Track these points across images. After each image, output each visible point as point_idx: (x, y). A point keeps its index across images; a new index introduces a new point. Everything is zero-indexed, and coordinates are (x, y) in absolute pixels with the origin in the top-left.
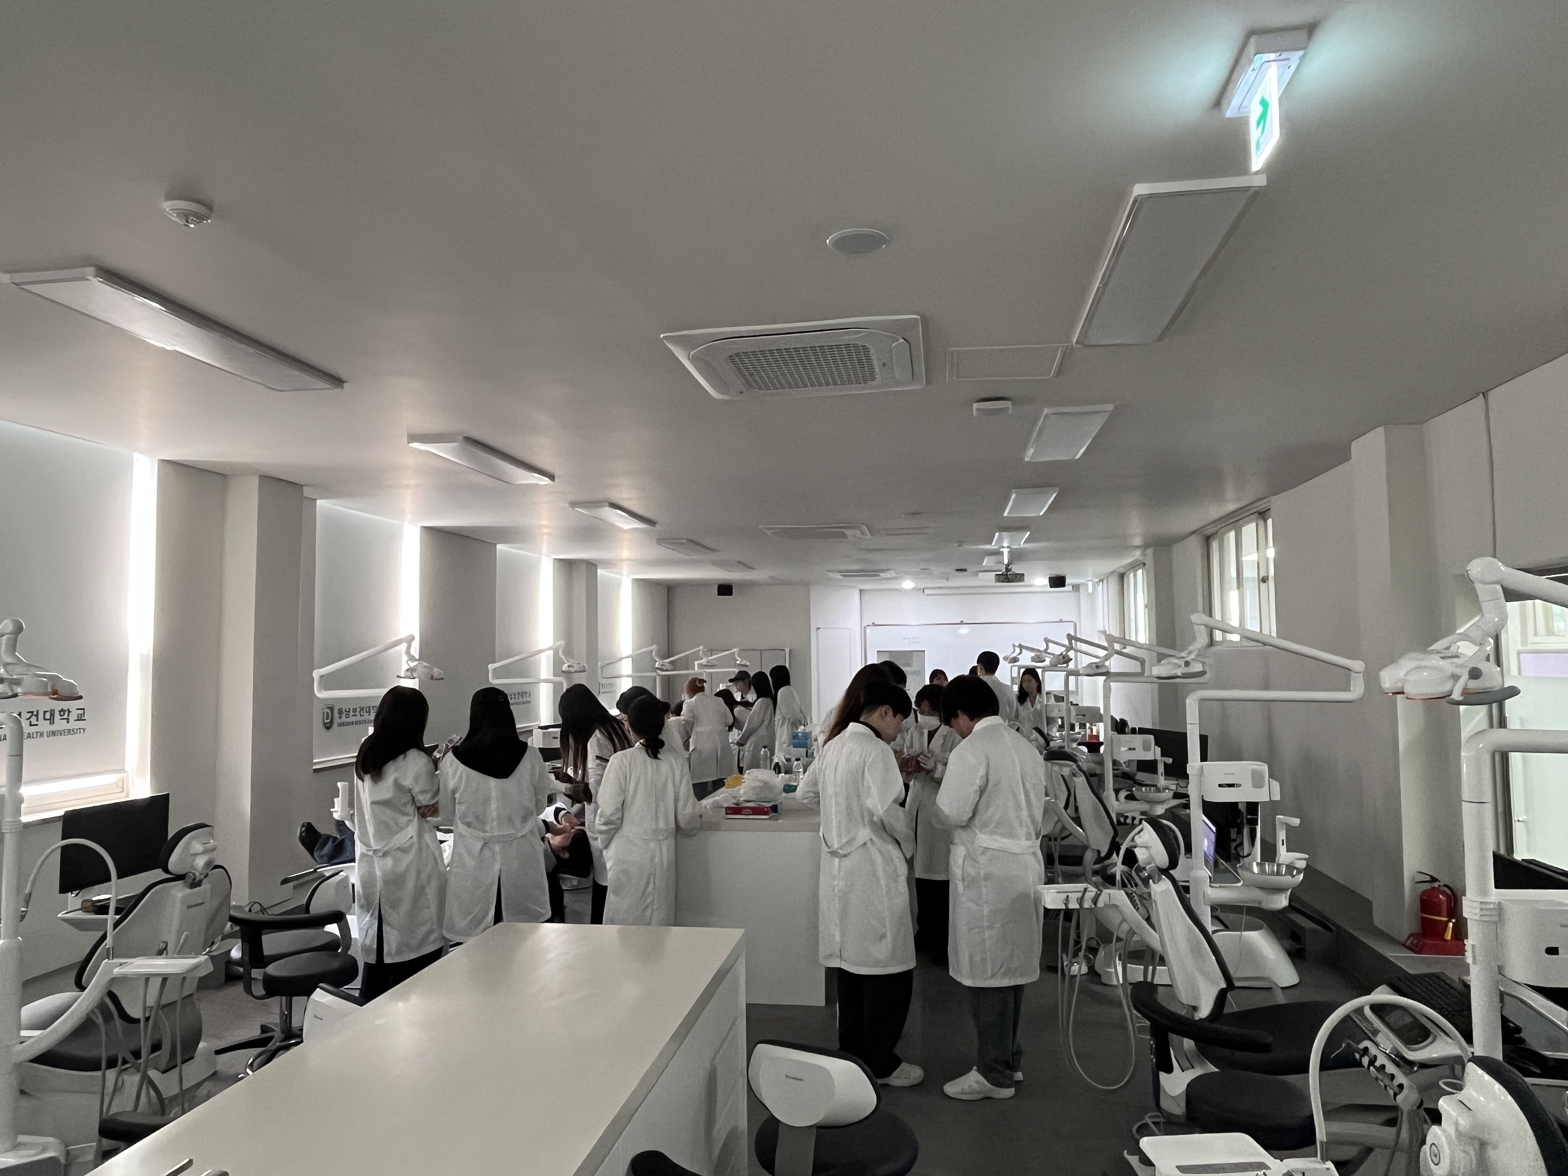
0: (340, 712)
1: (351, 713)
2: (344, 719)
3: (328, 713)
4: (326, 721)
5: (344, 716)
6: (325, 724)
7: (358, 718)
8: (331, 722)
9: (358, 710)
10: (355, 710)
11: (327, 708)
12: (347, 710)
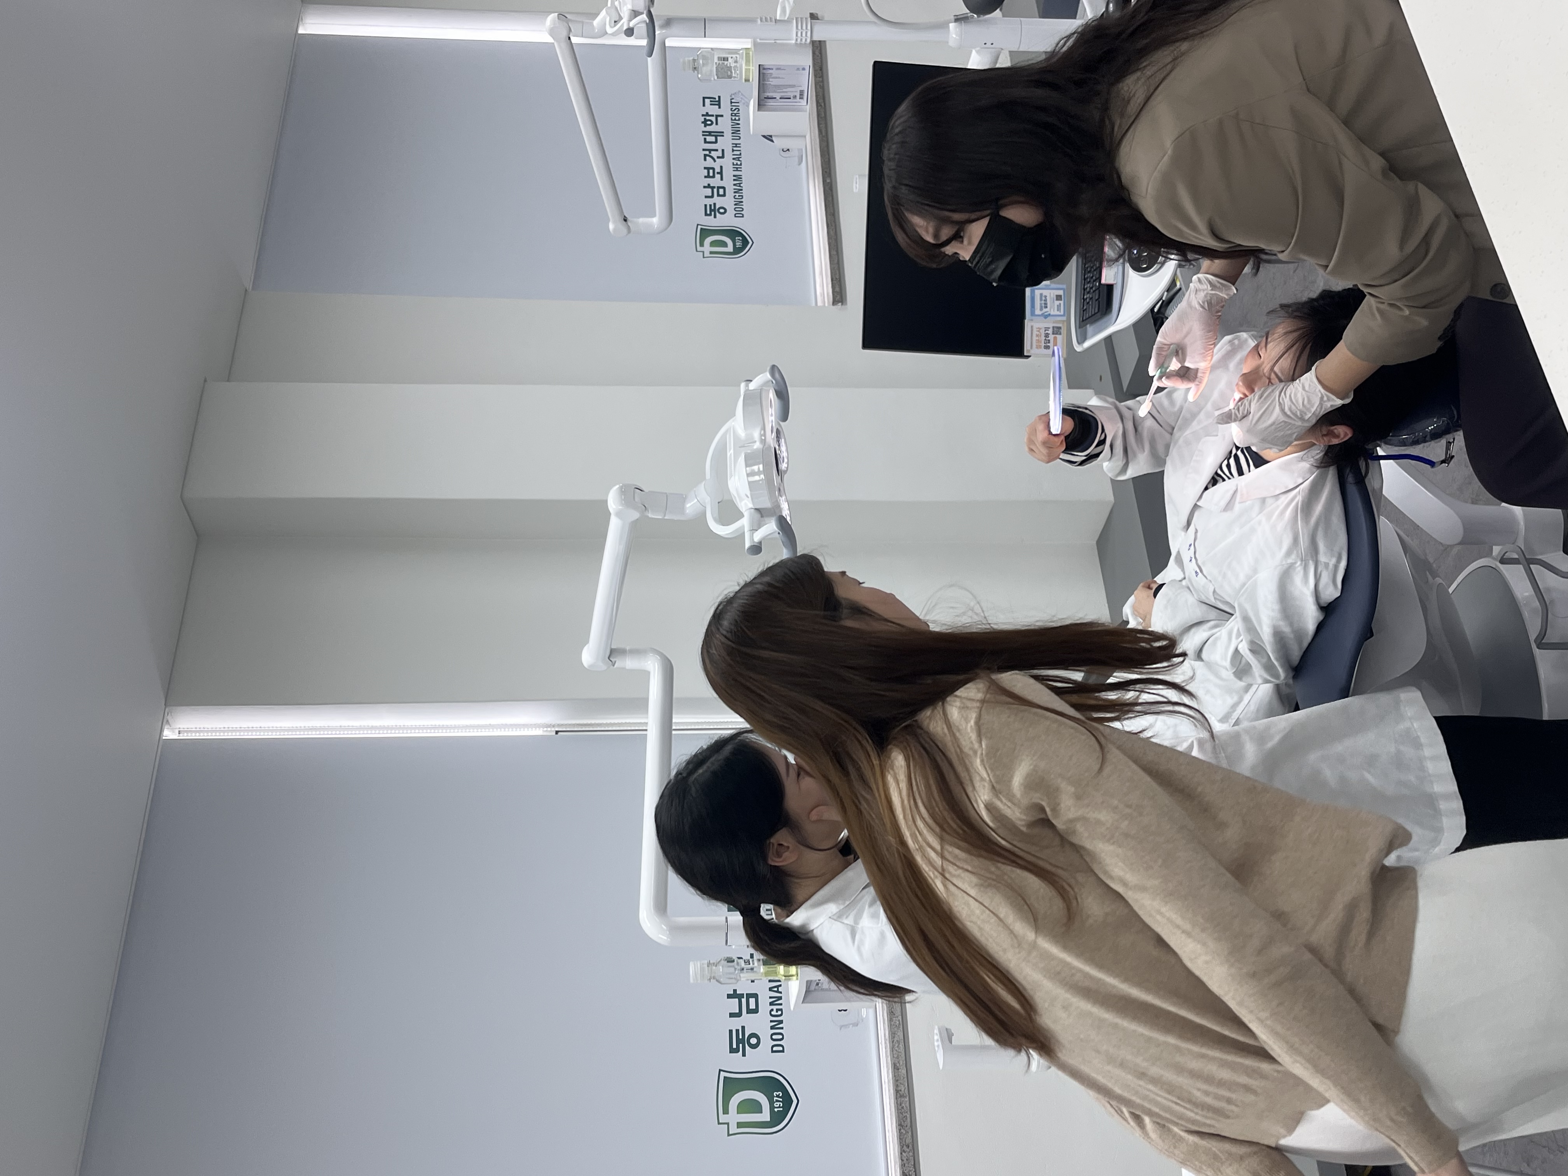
0: (712, 211)
1: (716, 182)
2: (728, 202)
3: (713, 244)
4: (730, 248)
5: (719, 202)
6: (737, 251)
7: (727, 163)
8: (733, 233)
9: (709, 162)
10: (710, 172)
11: (702, 245)
12: (708, 192)
